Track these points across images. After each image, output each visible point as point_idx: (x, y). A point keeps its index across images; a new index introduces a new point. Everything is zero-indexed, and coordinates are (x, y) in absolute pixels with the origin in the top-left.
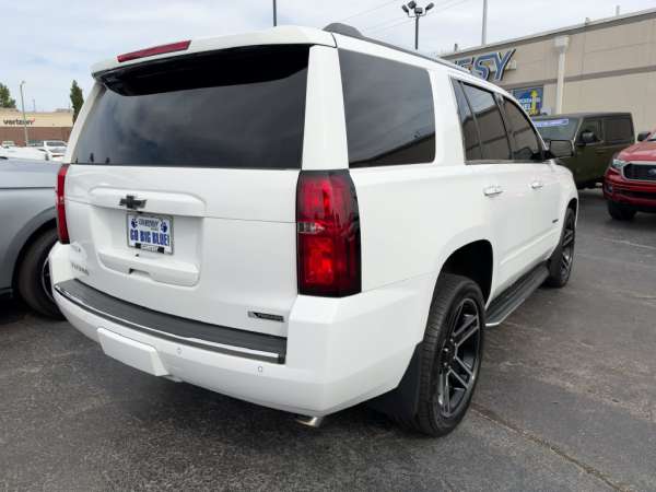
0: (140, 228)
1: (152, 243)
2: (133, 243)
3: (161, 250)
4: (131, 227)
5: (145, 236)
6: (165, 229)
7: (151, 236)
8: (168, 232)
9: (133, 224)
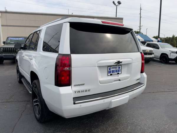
0: (111, 70)
1: (115, 73)
2: (109, 74)
3: (118, 74)
4: (109, 70)
5: (113, 71)
6: (119, 68)
7: (115, 71)
8: (120, 69)
9: (110, 69)
